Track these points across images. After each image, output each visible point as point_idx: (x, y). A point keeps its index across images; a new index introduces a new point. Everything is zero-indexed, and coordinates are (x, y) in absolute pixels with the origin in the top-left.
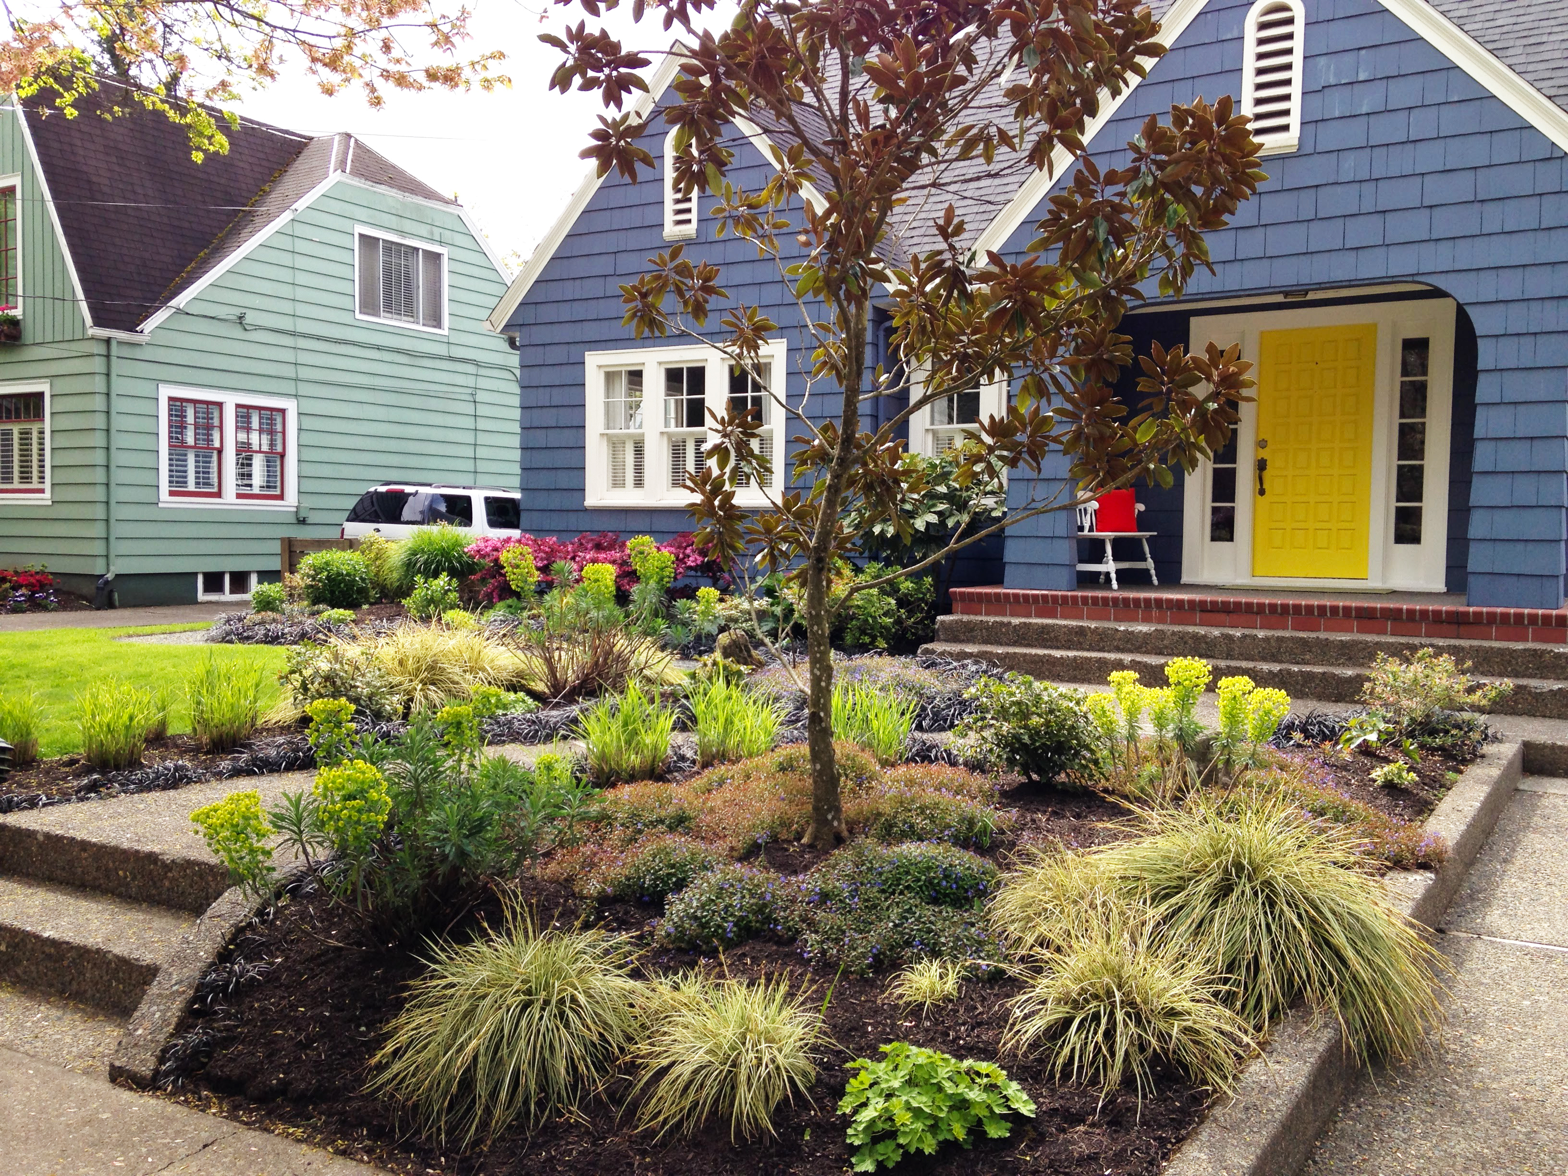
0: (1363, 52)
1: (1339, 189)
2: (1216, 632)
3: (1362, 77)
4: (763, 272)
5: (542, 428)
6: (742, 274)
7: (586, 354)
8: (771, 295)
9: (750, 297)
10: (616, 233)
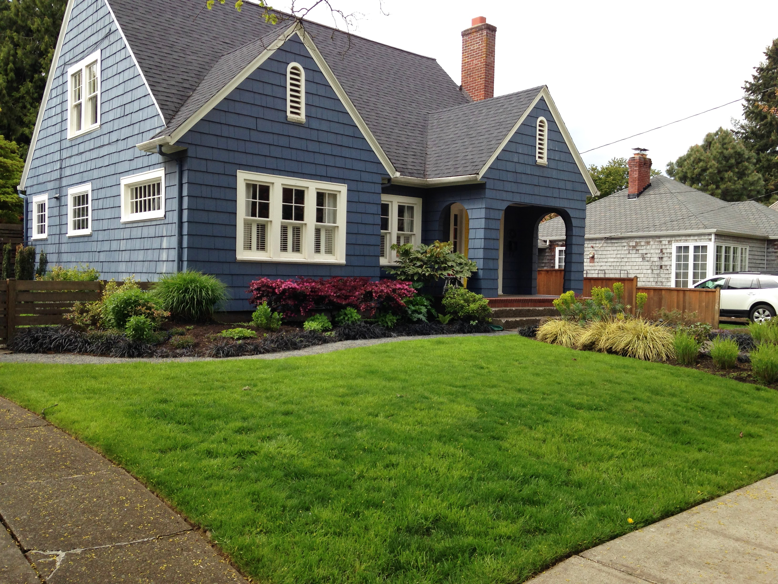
0: (556, 142)
1: (552, 180)
3: (556, 150)
4: (337, 151)
5: (205, 210)
6: (326, 149)
7: (238, 171)
8: (340, 162)
9: (330, 161)
10: (257, 107)
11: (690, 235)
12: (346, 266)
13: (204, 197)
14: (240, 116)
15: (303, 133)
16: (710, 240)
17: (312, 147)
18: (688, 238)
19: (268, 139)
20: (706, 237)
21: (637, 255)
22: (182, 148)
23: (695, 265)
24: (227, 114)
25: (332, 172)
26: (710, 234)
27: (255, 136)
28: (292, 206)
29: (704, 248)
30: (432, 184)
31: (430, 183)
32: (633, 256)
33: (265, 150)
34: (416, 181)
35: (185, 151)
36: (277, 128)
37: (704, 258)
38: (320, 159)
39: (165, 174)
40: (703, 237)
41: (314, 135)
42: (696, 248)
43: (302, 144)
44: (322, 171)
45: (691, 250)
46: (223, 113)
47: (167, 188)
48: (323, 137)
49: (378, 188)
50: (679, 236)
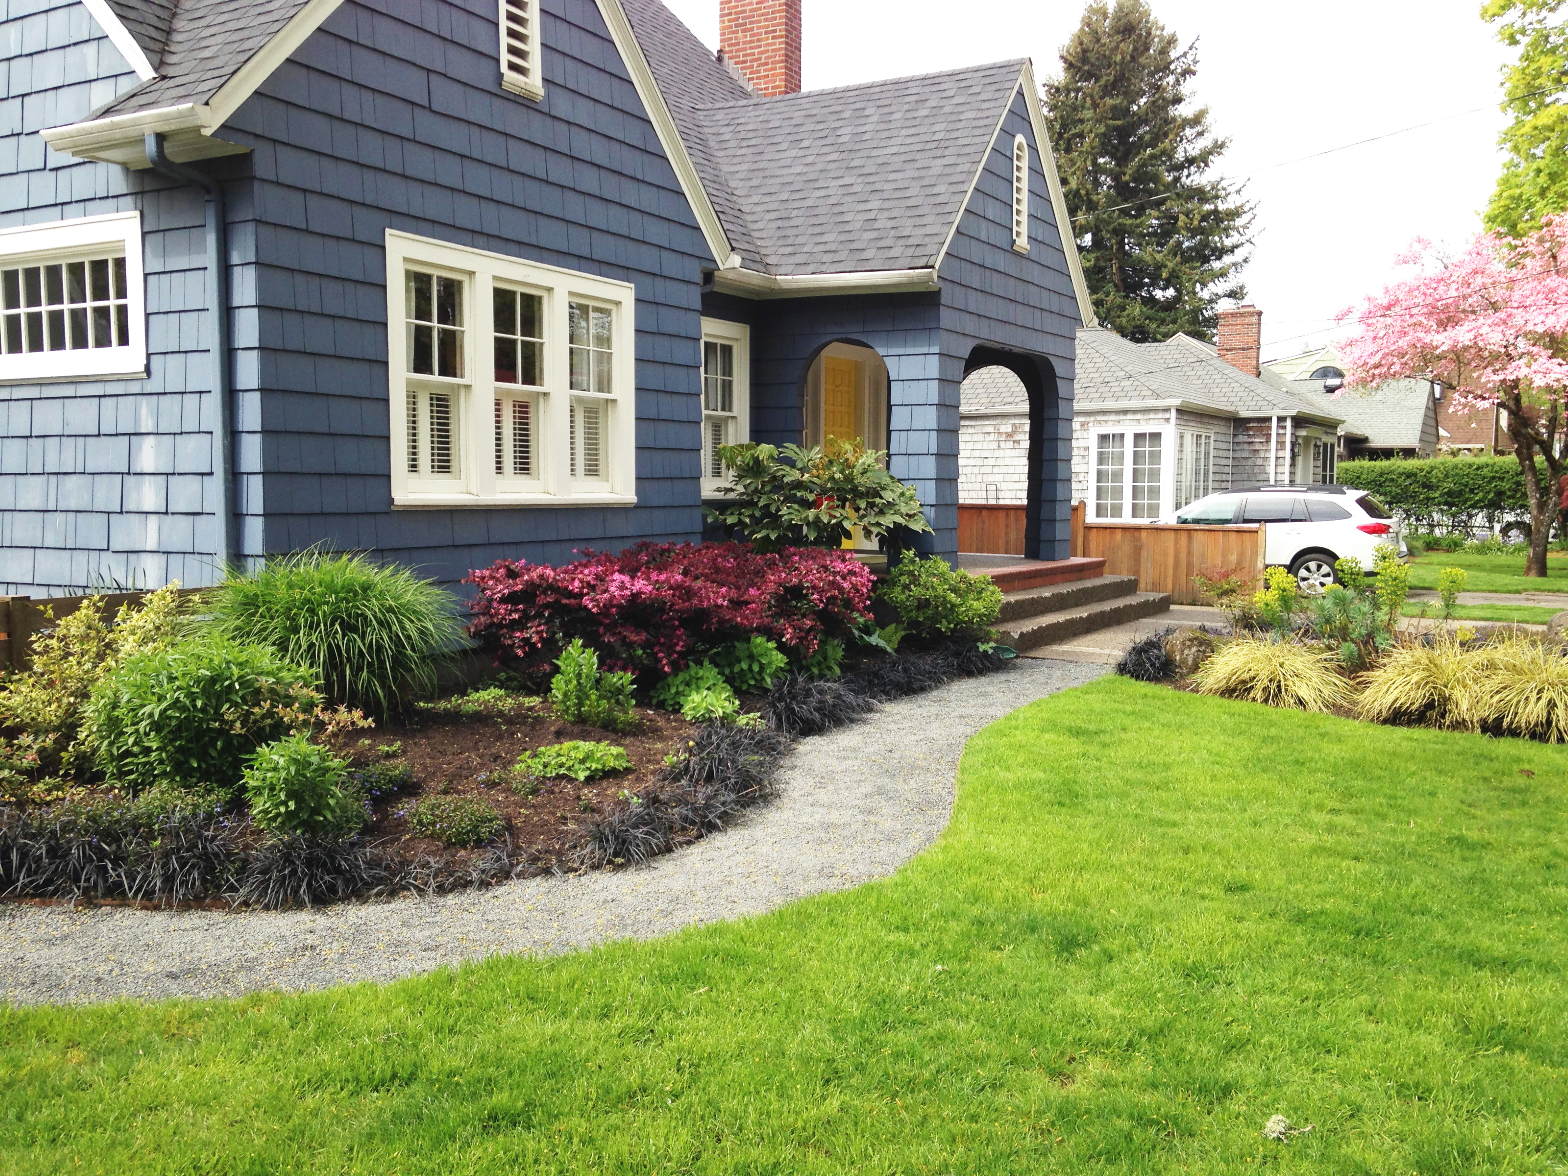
1: (1033, 288)
4: (610, 187)
5: (305, 353)
6: (589, 180)
7: (390, 232)
8: (617, 220)
9: (598, 215)
10: (428, 36)
11: (1125, 412)
12: (636, 507)
13: (303, 312)
14: (388, 59)
15: (537, 129)
16: (1168, 420)
17: (560, 171)
18: (1122, 417)
19: (458, 138)
20: (1160, 415)
21: (1015, 453)
22: (235, 147)
23: (1135, 471)
24: (355, 48)
25: (604, 248)
26: (1167, 410)
27: (426, 127)
28: (514, 342)
29: (1156, 437)
30: (784, 291)
31: (785, 286)
32: (1008, 453)
33: (453, 173)
34: (755, 281)
35: (245, 159)
36: (479, 108)
37: (1155, 457)
38: (575, 208)
39: (144, 234)
40: (1152, 416)
41: (560, 138)
42: (1139, 437)
43: (537, 163)
44: (581, 242)
45: (1129, 440)
46: (344, 47)
47: (150, 278)
48: (583, 145)
49: (693, 297)
50: (1104, 413)
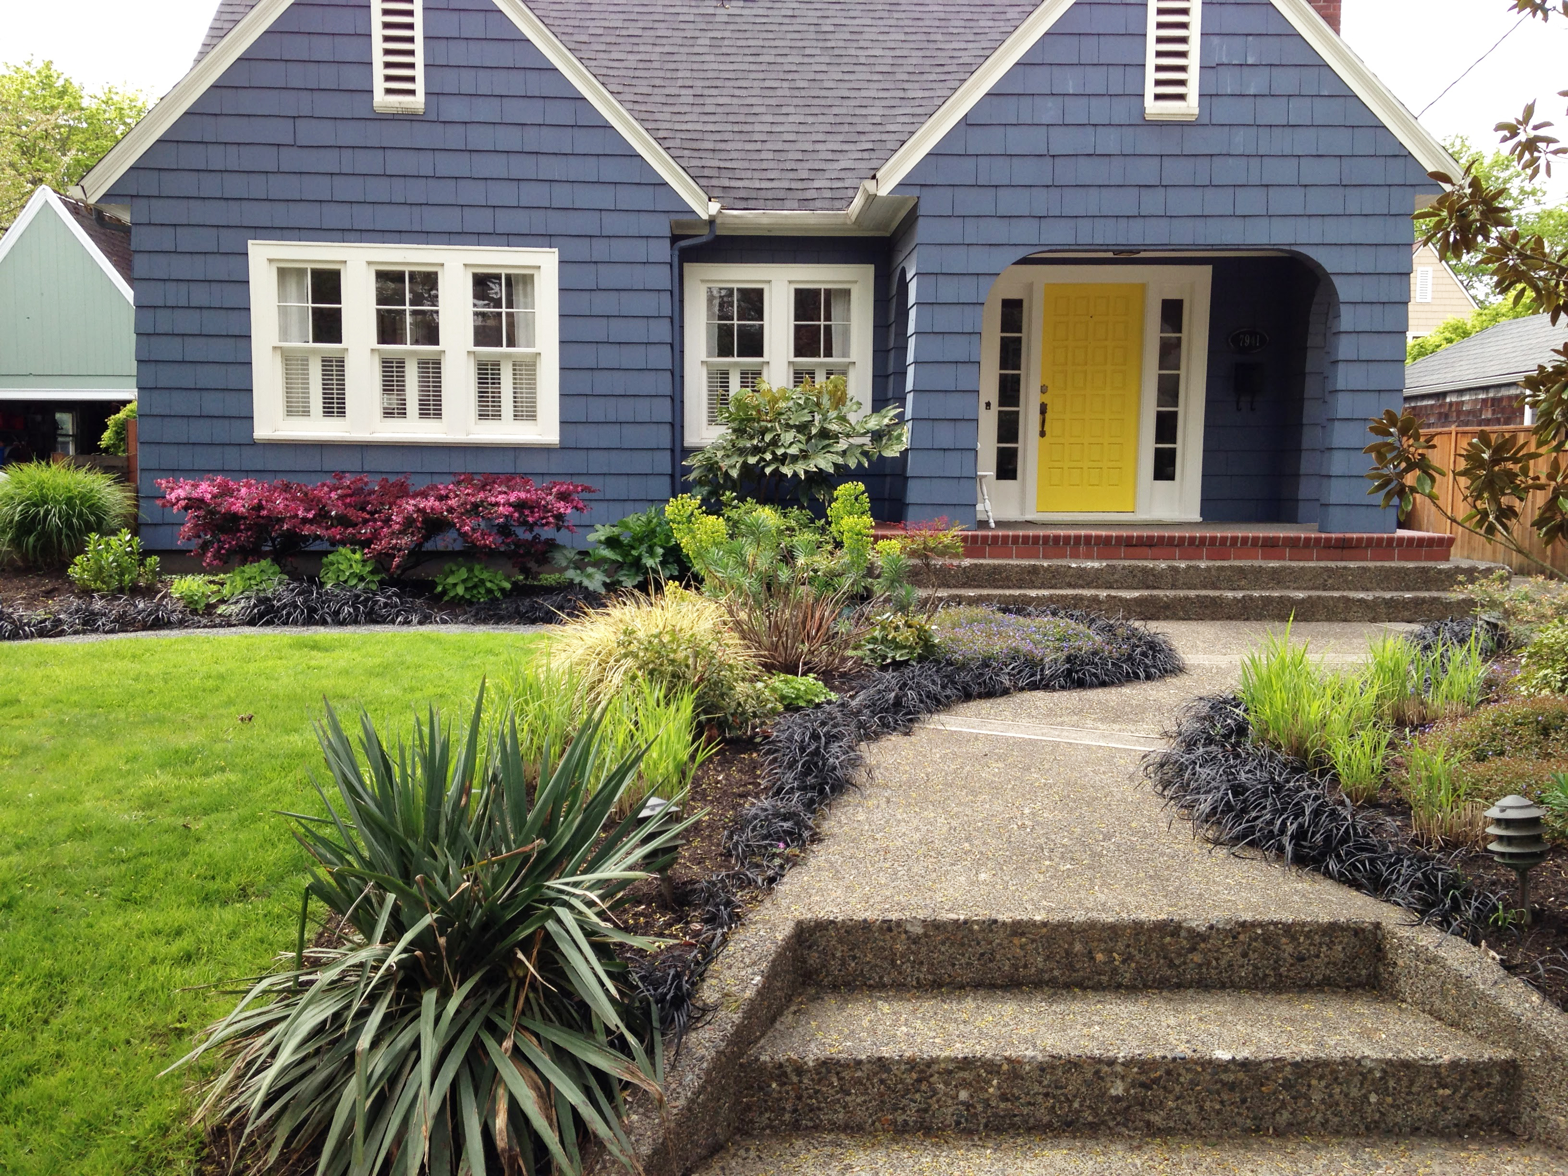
0: (1250, 38)
1: (1231, 160)
2: (1163, 565)
3: (1250, 62)
4: (523, 167)
6: (492, 166)
7: (250, 242)
8: (534, 195)
10: (296, 92)
14: (253, 119)
15: (422, 136)
19: (327, 161)
24: (220, 119)
27: (291, 159)
28: (404, 311)
33: (319, 188)
36: (349, 134)
38: (473, 193)
41: (454, 137)
43: (424, 164)
44: (481, 220)
46: (211, 120)
